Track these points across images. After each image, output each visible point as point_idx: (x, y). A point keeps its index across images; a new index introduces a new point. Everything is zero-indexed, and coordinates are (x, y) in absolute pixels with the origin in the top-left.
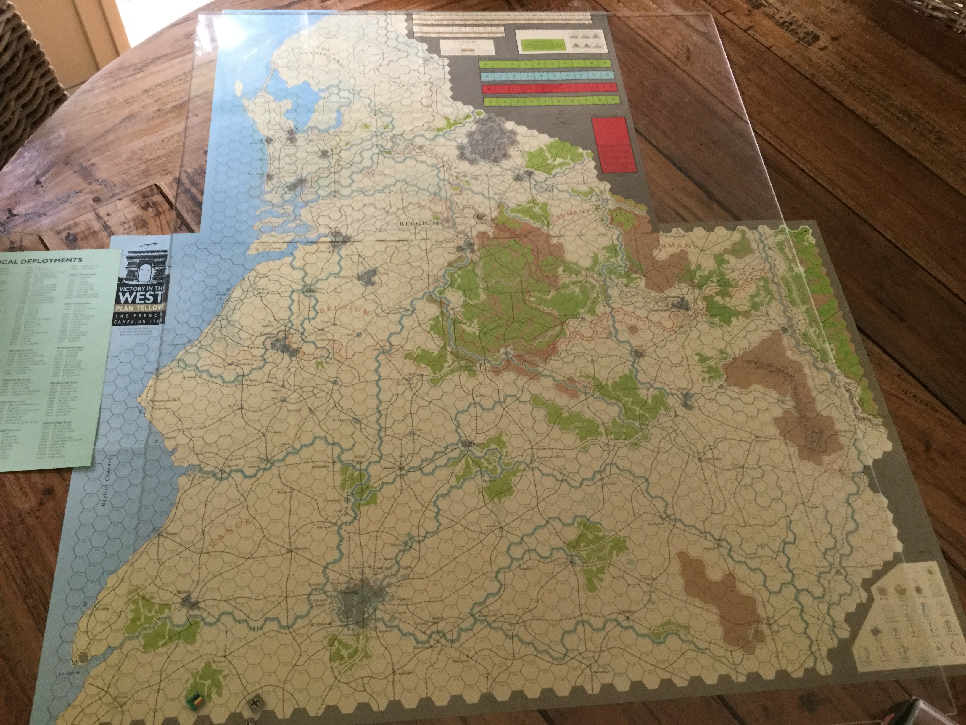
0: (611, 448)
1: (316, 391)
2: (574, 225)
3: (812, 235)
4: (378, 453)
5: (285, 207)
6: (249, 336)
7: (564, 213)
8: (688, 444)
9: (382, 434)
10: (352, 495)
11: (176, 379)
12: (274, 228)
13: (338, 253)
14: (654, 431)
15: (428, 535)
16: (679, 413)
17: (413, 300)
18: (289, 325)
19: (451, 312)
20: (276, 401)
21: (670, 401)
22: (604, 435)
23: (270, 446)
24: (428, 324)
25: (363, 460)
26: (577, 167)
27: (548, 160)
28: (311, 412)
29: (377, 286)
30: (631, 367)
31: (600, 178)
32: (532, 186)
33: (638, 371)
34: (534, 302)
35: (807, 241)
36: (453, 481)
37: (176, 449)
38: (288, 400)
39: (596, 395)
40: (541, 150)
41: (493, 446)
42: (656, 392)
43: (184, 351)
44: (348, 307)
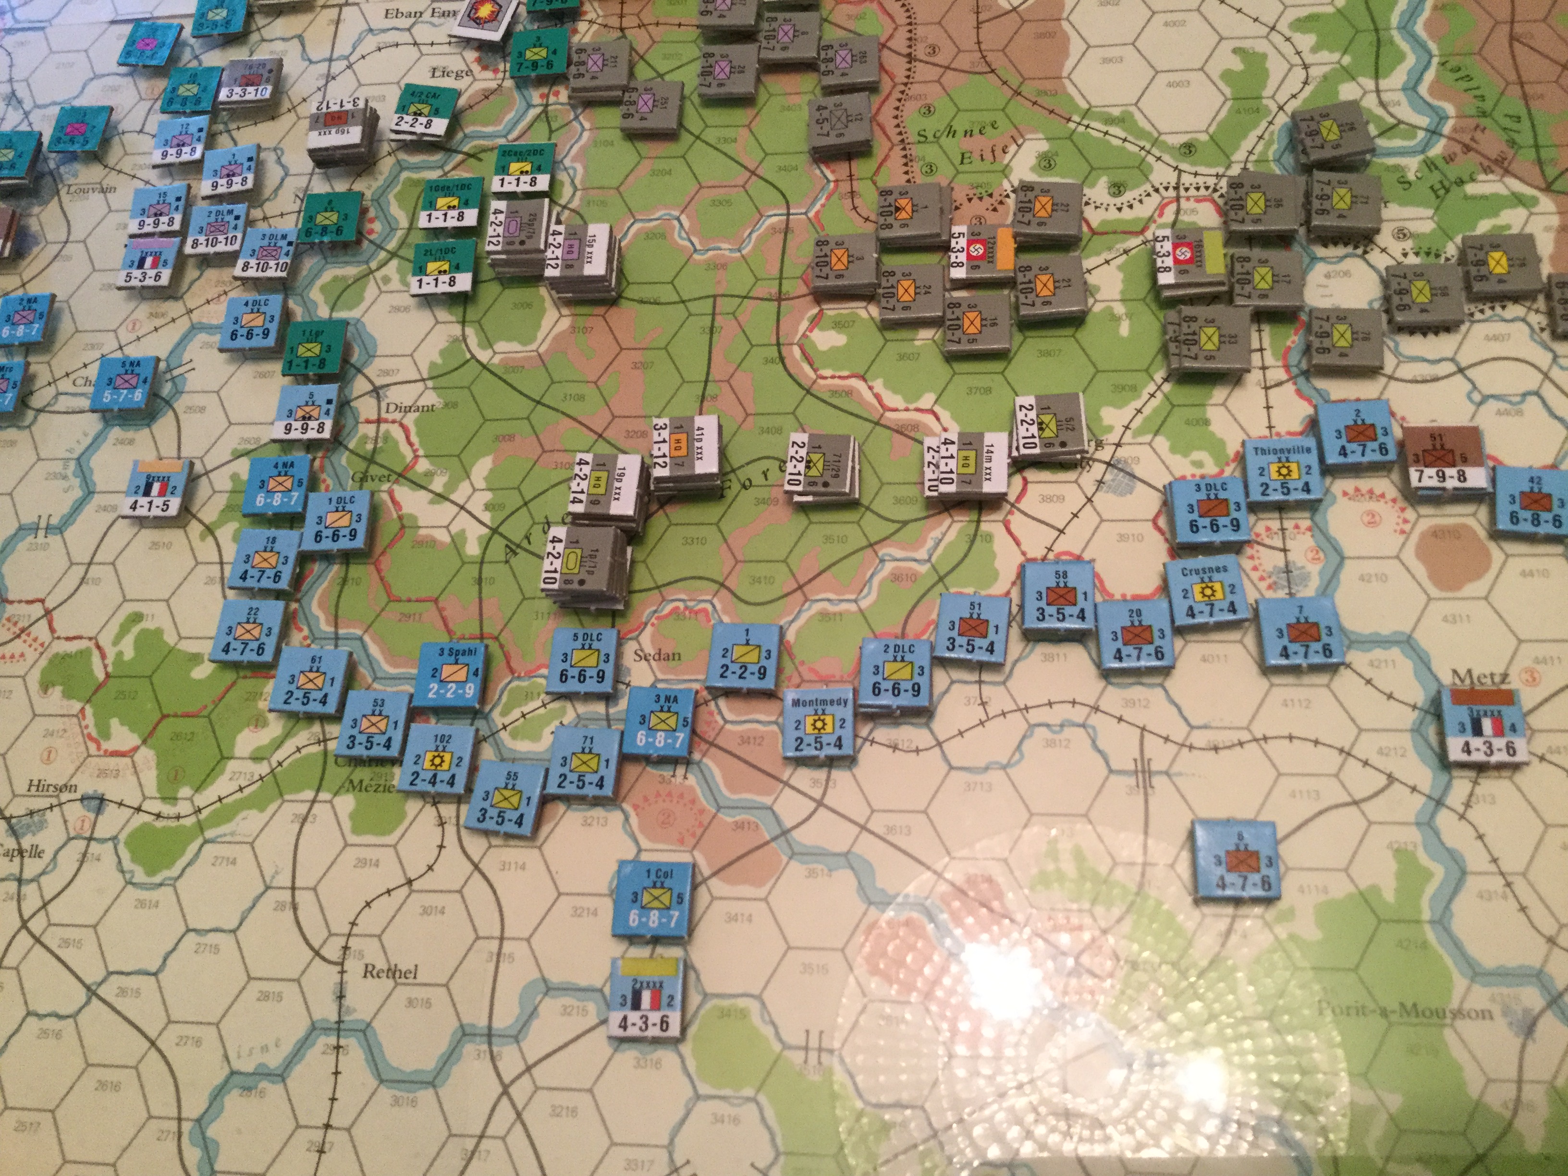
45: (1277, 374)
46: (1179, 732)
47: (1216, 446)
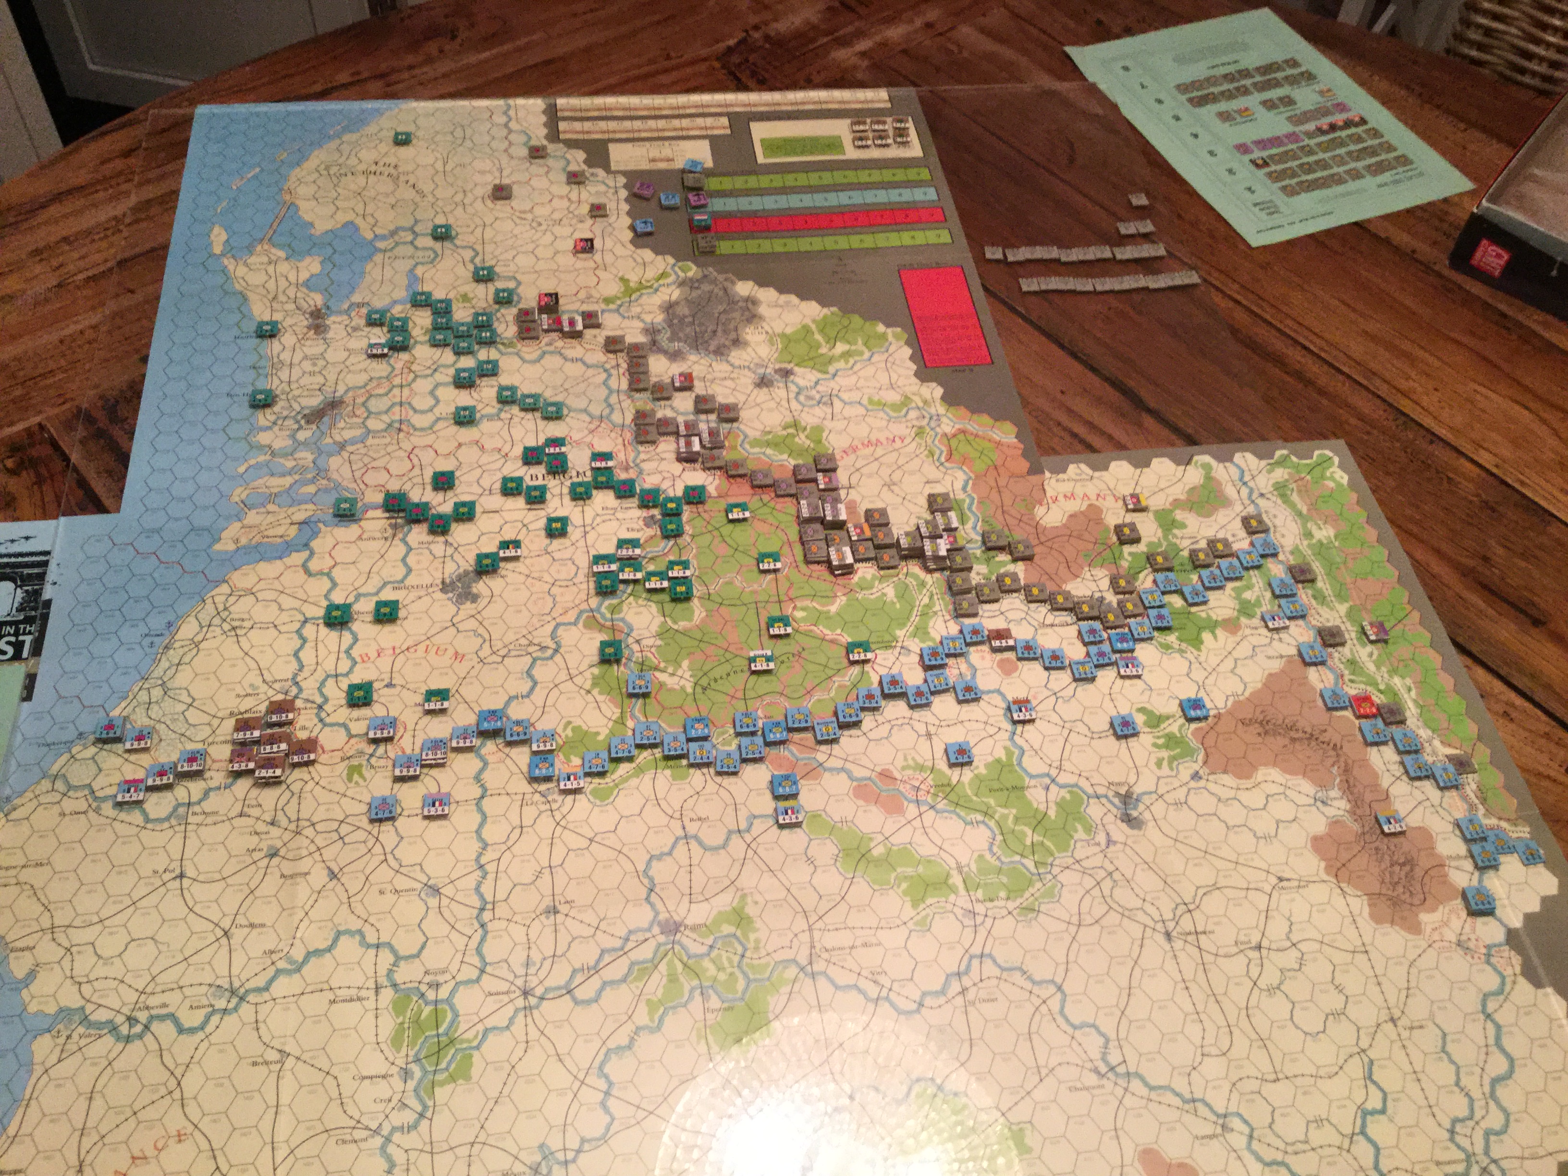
0: (979, 919)
1: (344, 829)
2: (875, 465)
3: (1340, 466)
4: (476, 961)
5: (298, 455)
6: (206, 719)
7: (856, 443)
8: (1139, 903)
9: (487, 916)
10: (417, 1060)
11: (45, 818)
12: (272, 498)
13: (404, 540)
14: (1066, 877)
15: (586, 1147)
16: (1116, 836)
17: (558, 625)
18: (294, 691)
19: (636, 647)
20: (257, 855)
21: (1095, 811)
22: (962, 891)
23: (239, 959)
24: (588, 675)
25: (441, 979)
26: (876, 358)
27: (819, 346)
28: (333, 875)
29: (483, 602)
30: (1009, 743)
31: (923, 375)
32: (792, 395)
33: (1023, 752)
34: (804, 619)
35: (1332, 478)
36: (642, 1017)
37: (32, 975)
38: (282, 852)
39: (940, 806)
40: (806, 329)
41: (727, 929)
42: (1064, 793)
43: (66, 756)
44: (422, 648)
45: (947, 617)
46: (937, 723)
47: (933, 640)
